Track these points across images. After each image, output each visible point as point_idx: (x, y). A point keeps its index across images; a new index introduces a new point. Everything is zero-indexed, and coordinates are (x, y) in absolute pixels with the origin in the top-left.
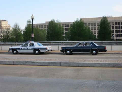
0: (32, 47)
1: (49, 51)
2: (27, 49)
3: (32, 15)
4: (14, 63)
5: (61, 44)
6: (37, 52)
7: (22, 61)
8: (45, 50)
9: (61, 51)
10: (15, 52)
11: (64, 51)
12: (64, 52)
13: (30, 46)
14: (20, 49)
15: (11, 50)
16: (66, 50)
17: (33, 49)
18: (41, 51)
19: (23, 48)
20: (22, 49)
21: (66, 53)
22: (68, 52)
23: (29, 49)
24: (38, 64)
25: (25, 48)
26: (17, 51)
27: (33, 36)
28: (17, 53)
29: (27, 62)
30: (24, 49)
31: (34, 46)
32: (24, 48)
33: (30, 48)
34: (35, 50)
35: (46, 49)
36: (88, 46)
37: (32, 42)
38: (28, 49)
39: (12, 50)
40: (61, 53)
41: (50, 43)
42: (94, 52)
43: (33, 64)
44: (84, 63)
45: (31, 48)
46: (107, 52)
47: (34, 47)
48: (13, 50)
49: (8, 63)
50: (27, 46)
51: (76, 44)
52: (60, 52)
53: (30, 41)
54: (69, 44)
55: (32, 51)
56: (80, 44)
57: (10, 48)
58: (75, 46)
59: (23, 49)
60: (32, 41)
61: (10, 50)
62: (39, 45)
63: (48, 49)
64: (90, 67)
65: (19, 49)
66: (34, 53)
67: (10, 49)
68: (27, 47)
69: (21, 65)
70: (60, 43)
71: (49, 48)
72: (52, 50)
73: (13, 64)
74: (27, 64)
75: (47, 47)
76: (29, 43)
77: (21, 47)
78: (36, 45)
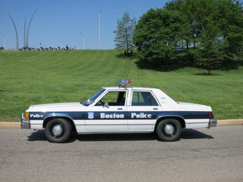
0: (150, 108)
2: (128, 116)
8: (208, 120)
10: (58, 129)
14: (91, 116)
17: (154, 115)
19: (106, 113)
20: (97, 116)
23: (135, 118)
25: (117, 113)
30: (111, 115)
31: (156, 104)
32: (112, 113)
33: (138, 113)
38: (130, 118)
39: (45, 124)
45: (145, 113)
47: (160, 109)
57: (35, 113)
59: (102, 116)
61: (32, 122)
65: (84, 116)
68: (125, 108)
76: (128, 88)
77: (92, 108)
78: (163, 100)
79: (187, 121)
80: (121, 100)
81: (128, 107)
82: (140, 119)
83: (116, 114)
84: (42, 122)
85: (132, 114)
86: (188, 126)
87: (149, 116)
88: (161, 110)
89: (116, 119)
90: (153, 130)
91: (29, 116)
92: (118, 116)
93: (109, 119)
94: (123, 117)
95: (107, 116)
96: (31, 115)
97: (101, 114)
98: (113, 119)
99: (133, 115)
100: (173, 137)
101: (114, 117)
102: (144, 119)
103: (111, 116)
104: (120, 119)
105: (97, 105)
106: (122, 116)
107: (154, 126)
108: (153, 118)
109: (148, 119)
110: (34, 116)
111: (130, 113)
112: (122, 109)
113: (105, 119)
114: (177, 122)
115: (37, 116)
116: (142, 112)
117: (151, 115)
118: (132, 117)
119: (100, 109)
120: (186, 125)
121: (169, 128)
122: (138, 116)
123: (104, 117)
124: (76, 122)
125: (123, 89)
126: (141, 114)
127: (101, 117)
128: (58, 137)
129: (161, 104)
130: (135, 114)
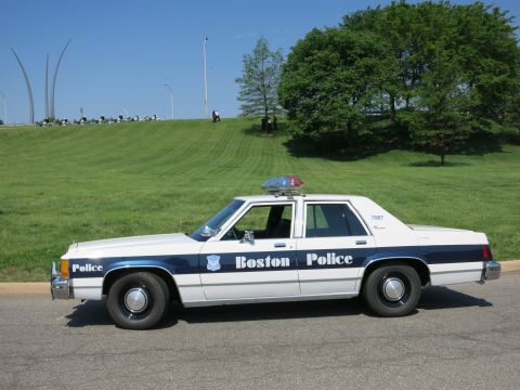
0: (348, 242)
2: (298, 261)
14: (213, 264)
17: (358, 257)
19: (249, 256)
23: (315, 265)
25: (274, 255)
30: (260, 261)
31: (362, 232)
32: (262, 255)
33: (322, 253)
38: (303, 266)
39: (107, 285)
45: (339, 252)
57: (82, 262)
59: (240, 262)
61: (77, 282)
65: (195, 265)
68: (290, 243)
76: (295, 198)
77: (216, 246)
78: (378, 223)
79: (432, 268)
80: (277, 224)
81: (298, 241)
82: (326, 266)
83: (272, 258)
84: (99, 281)
85: (309, 256)
86: (435, 281)
87: (348, 259)
88: (373, 246)
89: (272, 268)
90: (357, 293)
91: (71, 269)
92: (276, 262)
93: (256, 269)
94: (288, 264)
95: (252, 263)
96: (75, 267)
97: (238, 259)
98: (265, 269)
99: (310, 259)
100: (404, 306)
101: (268, 265)
102: (336, 266)
103: (260, 263)
104: (280, 268)
105: (225, 238)
106: (286, 262)
107: (359, 282)
108: (356, 263)
109: (344, 266)
110: (82, 269)
111: (304, 253)
112: (284, 246)
113: (247, 269)
114: (410, 271)
115: (89, 268)
116: (331, 251)
117: (351, 258)
118: (309, 263)
119: (234, 246)
120: (432, 277)
121: (393, 286)
122: (322, 261)
123: (244, 266)
124: (179, 279)
125: (285, 198)
126: (329, 255)
127: (238, 266)
128: (138, 315)
129: (373, 230)
130: (315, 257)
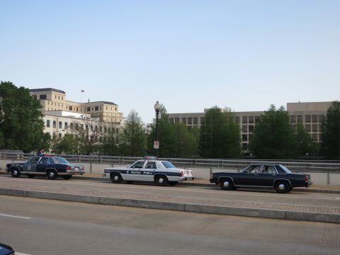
0: (152, 170)
1: (186, 179)
2: (142, 173)
3: (157, 102)
4: (101, 201)
5: (216, 166)
6: (161, 180)
7: (116, 197)
8: (178, 177)
9: (211, 181)
10: (116, 178)
11: (218, 181)
12: (217, 184)
13: (149, 167)
15: (109, 174)
16: (223, 180)
17: (153, 173)
18: (169, 180)
19: (134, 171)
20: (130, 172)
21: (221, 186)
22: (226, 183)
23: (145, 174)
24: (144, 205)
25: (138, 171)
26: (120, 177)
27: (156, 146)
28: (121, 181)
29: (124, 200)
31: (156, 168)
32: (136, 171)
33: (146, 172)
34: (158, 175)
35: (180, 175)
36: (270, 172)
37: (152, 159)
39: (111, 175)
40: (212, 186)
41: (194, 161)
42: (282, 186)
43: (135, 204)
44: (227, 209)
45: (150, 172)
46: (309, 188)
47: (156, 170)
48: (113, 173)
49: (90, 200)
50: (141, 167)
51: (245, 167)
52: (209, 183)
53: (148, 157)
54: (236, 167)
55: (151, 178)
56: (254, 167)
58: (241, 171)
60: (153, 157)
61: (106, 174)
62: (167, 167)
63: (185, 175)
64: (239, 215)
65: (124, 172)
66: (156, 183)
67: (106, 171)
68: (141, 170)
69: (113, 205)
70: (215, 162)
71: (187, 173)
72: (193, 179)
73: (99, 203)
74: (123, 203)
75: (183, 170)
76: (146, 160)
77: (129, 169)
78: (159, 166)
79: (168, 176)
80: (139, 165)
81: (143, 169)
85: (144, 172)
89: (137, 174)
90: (154, 180)
93: (135, 174)
97: (132, 171)
102: (149, 174)
104: (139, 174)
105: (131, 167)
107: (154, 178)
109: (151, 174)
113: (133, 174)
119: (131, 169)
126: (148, 172)
